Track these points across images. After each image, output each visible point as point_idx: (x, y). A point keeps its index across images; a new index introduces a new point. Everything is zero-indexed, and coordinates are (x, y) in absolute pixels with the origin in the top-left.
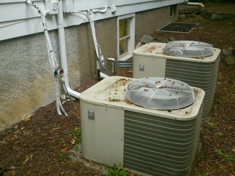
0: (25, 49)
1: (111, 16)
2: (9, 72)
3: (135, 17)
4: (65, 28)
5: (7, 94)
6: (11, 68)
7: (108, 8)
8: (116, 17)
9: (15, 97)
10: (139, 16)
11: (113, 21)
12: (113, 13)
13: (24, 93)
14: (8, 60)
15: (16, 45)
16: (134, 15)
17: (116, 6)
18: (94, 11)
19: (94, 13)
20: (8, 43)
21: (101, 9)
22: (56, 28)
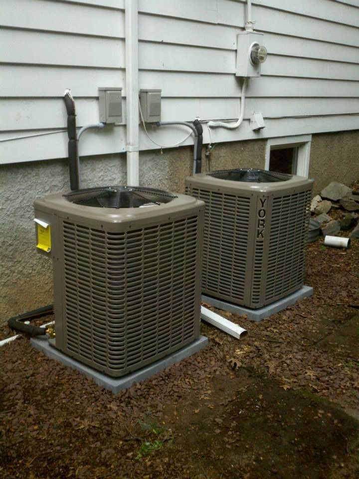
0: (54, 183)
1: (252, 136)
2: (17, 222)
3: (312, 142)
4: (142, 153)
5: (10, 264)
6: (22, 216)
7: (244, 120)
8: (265, 140)
9: (25, 271)
10: (321, 142)
11: (257, 146)
12: (257, 131)
13: (43, 267)
14: (19, 200)
15: (37, 175)
16: (309, 139)
17: (265, 118)
18: (211, 123)
19: (212, 127)
20: (21, 171)
21: (228, 121)
22: (124, 151)
